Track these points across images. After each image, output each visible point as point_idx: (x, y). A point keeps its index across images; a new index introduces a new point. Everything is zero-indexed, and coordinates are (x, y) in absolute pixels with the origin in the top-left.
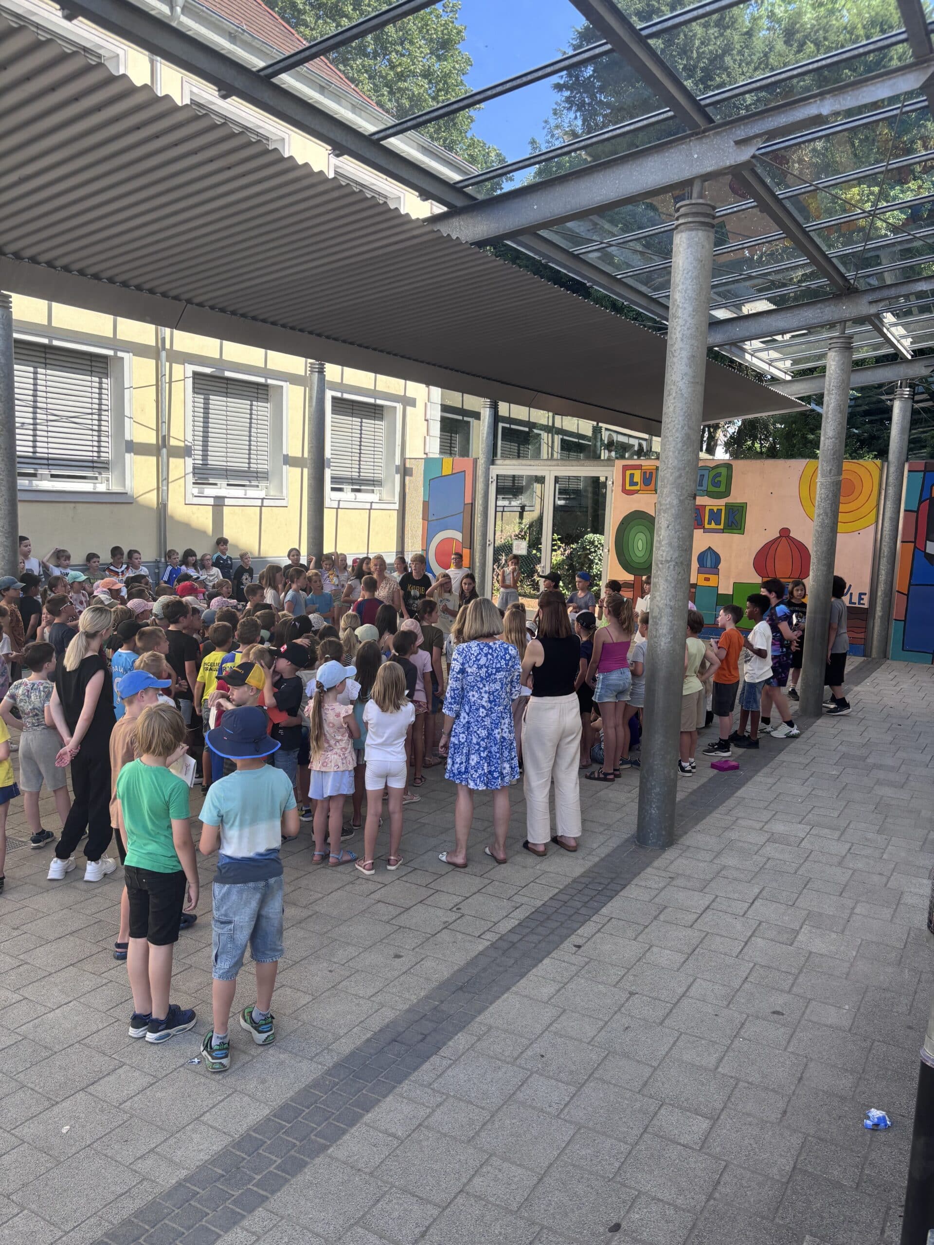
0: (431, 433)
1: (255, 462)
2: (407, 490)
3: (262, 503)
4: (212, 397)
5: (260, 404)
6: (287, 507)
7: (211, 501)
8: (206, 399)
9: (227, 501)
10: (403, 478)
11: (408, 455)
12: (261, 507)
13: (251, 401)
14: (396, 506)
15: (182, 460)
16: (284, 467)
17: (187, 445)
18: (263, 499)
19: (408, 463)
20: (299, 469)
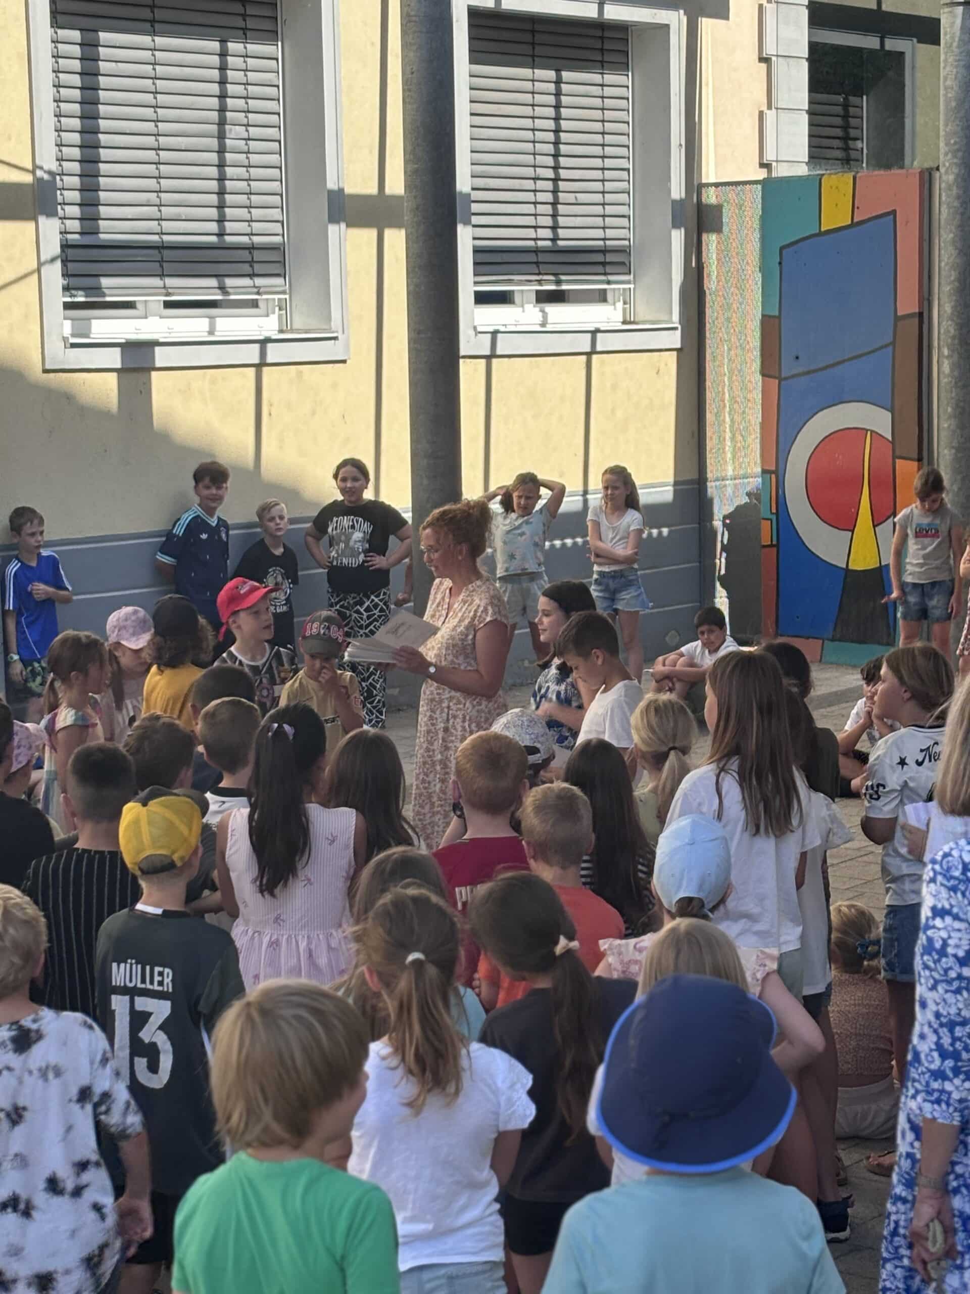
0: (783, 98)
1: (243, 227)
2: (711, 284)
3: (263, 354)
4: (103, 36)
5: (252, 48)
6: (344, 362)
7: (114, 358)
8: (90, 49)
9: (162, 357)
10: (694, 248)
11: (710, 173)
12: (259, 366)
13: (223, 42)
14: (675, 339)
15: (30, 226)
16: (333, 229)
17: (40, 180)
18: (264, 343)
19: (711, 197)
20: (373, 233)
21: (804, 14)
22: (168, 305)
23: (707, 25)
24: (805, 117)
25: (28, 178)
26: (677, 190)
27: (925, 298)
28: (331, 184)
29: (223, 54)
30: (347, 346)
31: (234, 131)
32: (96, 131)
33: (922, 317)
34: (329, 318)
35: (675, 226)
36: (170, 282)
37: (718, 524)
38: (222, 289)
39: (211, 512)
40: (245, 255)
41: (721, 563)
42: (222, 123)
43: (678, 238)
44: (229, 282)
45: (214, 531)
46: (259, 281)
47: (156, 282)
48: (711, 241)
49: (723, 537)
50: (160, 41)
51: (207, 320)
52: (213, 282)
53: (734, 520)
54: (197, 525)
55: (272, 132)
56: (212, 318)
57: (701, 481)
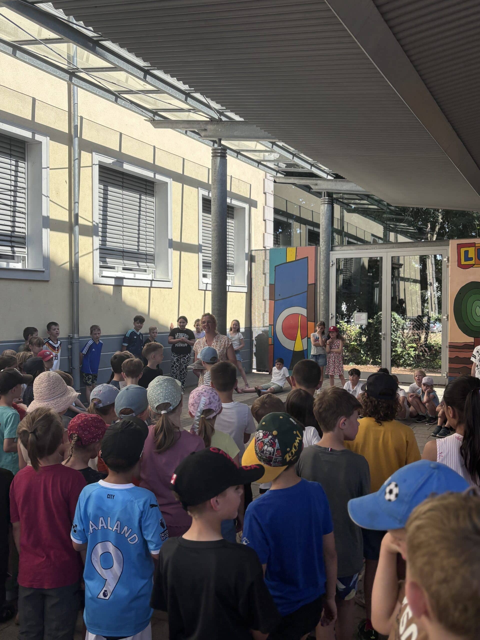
0: (268, 231)
1: (144, 248)
2: (253, 276)
3: (151, 284)
4: (110, 188)
5: (148, 198)
6: (171, 288)
7: (112, 281)
8: (106, 190)
9: (125, 282)
10: (250, 266)
11: (253, 248)
12: (151, 287)
13: (140, 195)
14: (245, 290)
15: (90, 239)
16: (170, 250)
17: (94, 225)
18: (152, 281)
19: (253, 253)
20: (179, 252)
21: (273, 210)
22: (124, 269)
23: (253, 209)
24: (272, 236)
25: (91, 224)
26: (247, 251)
27: (316, 280)
28: (170, 237)
29: (140, 199)
30: (172, 284)
31: (142, 221)
32: (106, 216)
33: (315, 284)
34: (168, 276)
35: (246, 260)
36: (126, 262)
37: (254, 339)
38: (138, 265)
39: (138, 330)
40: (144, 257)
41: (254, 349)
42: (139, 218)
43: (247, 262)
44: (140, 263)
45: (138, 336)
46: (148, 264)
47: (121, 261)
48: (253, 264)
49: (255, 342)
50: (125, 192)
51: (133, 274)
52: (136, 263)
53: (259, 337)
54: (133, 334)
55: (152, 223)
56: (134, 274)
57: (251, 327)
